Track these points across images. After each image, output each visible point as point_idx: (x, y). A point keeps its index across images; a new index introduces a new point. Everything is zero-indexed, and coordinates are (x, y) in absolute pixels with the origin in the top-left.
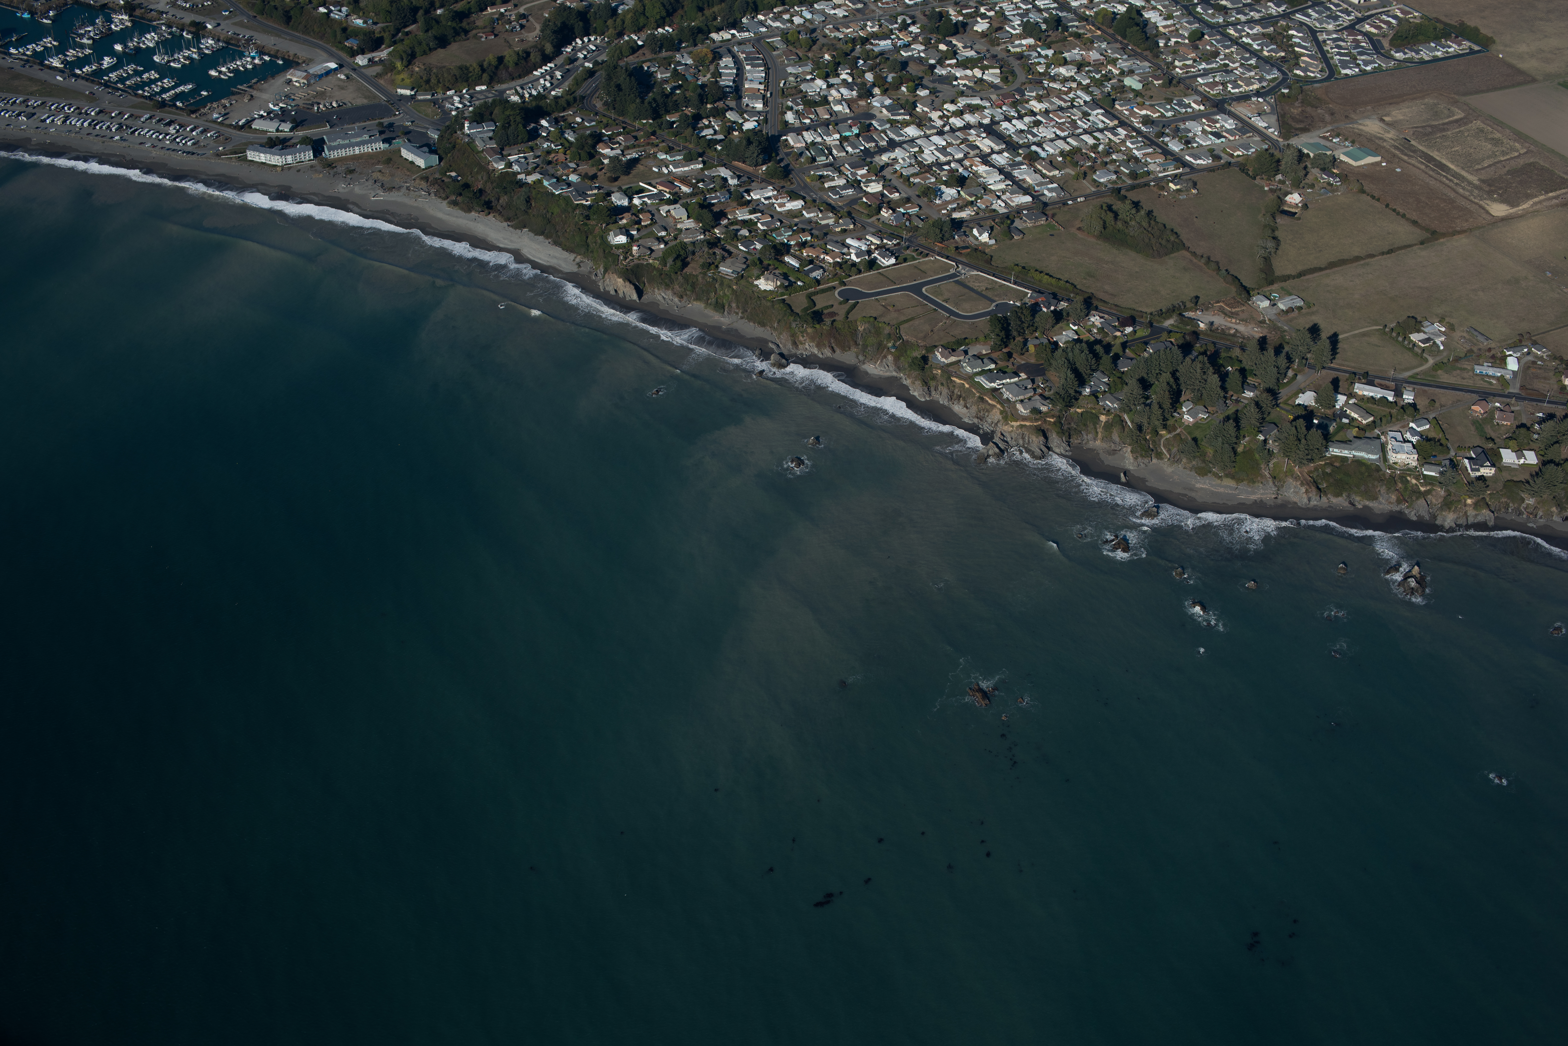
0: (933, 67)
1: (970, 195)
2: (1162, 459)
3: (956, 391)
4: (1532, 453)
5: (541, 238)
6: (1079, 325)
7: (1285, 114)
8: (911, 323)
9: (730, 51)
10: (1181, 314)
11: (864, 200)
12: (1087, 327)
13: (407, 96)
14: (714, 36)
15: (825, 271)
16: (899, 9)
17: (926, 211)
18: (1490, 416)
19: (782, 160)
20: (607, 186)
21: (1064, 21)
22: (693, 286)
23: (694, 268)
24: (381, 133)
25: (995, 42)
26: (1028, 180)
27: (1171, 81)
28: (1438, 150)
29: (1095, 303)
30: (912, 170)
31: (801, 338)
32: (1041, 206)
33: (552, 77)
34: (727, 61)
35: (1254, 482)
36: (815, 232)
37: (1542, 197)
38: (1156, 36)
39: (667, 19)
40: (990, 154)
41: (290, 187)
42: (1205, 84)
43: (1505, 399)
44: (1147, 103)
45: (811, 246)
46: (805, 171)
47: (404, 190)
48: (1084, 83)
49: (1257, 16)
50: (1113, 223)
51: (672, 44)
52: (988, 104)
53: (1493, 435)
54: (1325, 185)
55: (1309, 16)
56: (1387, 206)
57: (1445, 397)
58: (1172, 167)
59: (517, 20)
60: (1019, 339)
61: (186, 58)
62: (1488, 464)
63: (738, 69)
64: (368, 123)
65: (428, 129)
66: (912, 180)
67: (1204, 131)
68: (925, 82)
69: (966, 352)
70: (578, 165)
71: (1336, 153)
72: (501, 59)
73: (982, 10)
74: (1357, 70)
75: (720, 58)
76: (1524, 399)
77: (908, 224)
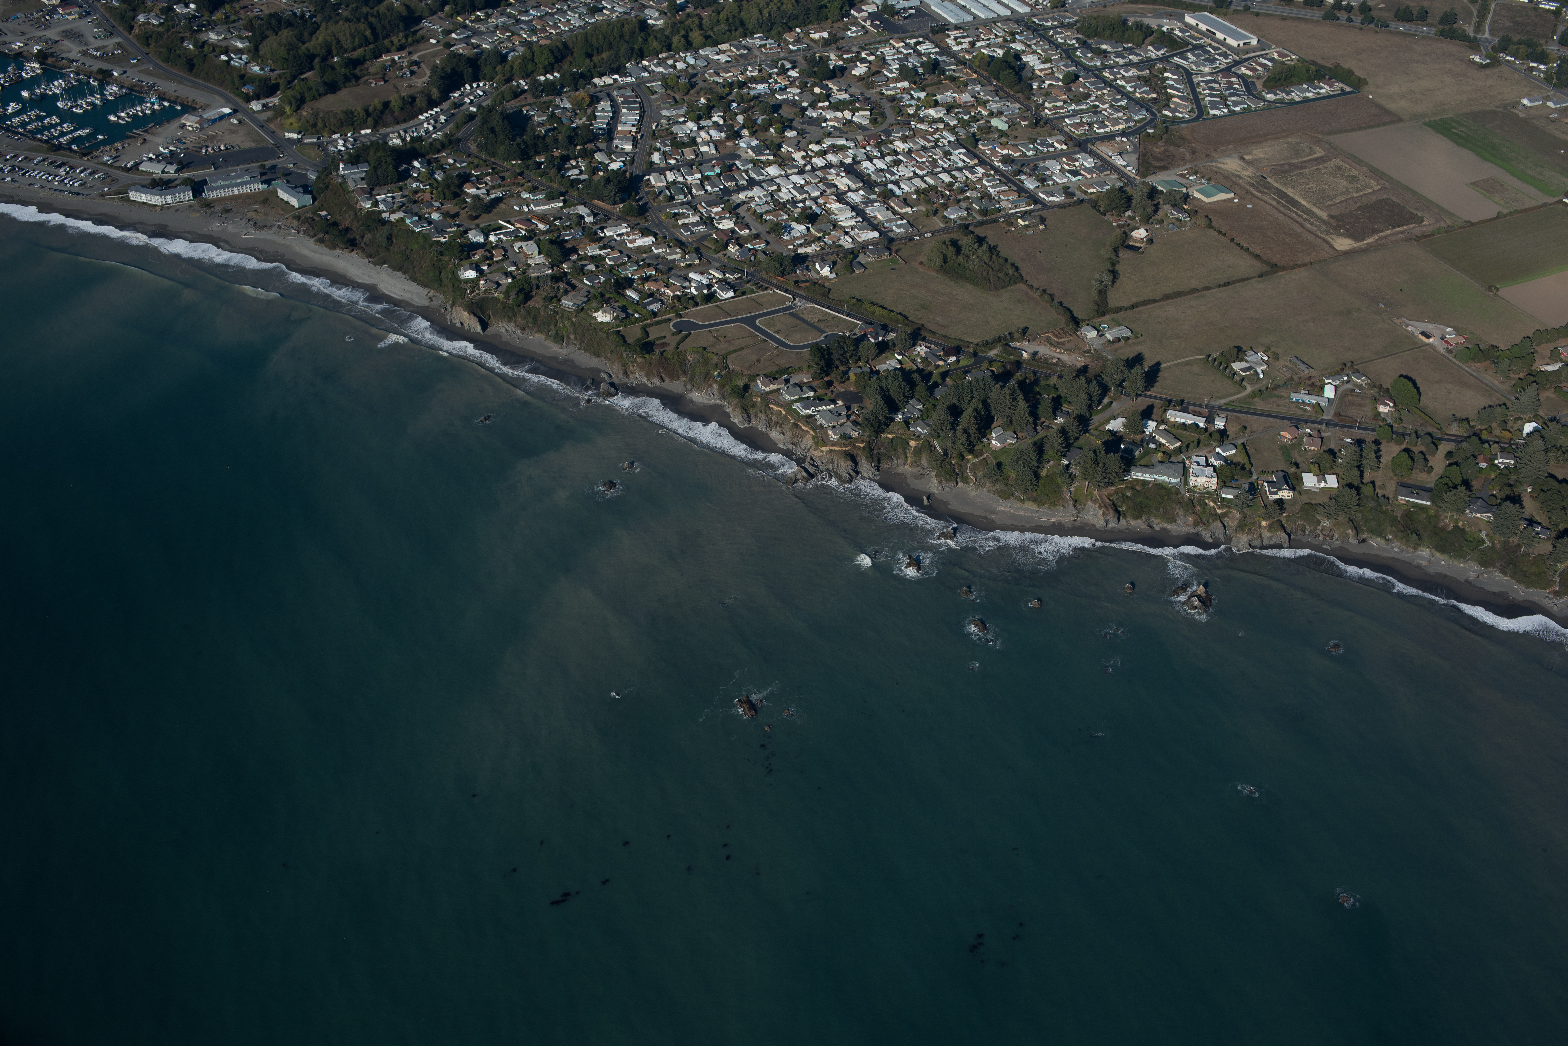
0: (805, 109)
1: (819, 231)
2: (967, 483)
3: (774, 418)
4: (1335, 477)
5: (399, 274)
6: (904, 355)
7: (1147, 153)
8: (739, 353)
9: (609, 95)
10: (1007, 345)
11: (714, 236)
12: (912, 357)
13: (294, 140)
14: (596, 81)
15: (663, 303)
16: (782, 55)
17: (774, 246)
18: (1298, 442)
19: (641, 199)
20: (467, 224)
21: (942, 65)
22: (535, 319)
23: (536, 302)
24: (262, 174)
25: (871, 86)
26: (879, 216)
27: (1038, 121)
28: (1293, 187)
29: (924, 333)
30: (767, 208)
31: (631, 368)
32: (888, 242)
33: (436, 121)
34: (605, 104)
35: (1055, 505)
36: (660, 267)
37: (1388, 232)
38: (1031, 79)
39: (556, 65)
40: (846, 192)
41: (167, 226)
42: (1071, 125)
43: (1316, 426)
44: (1011, 143)
45: (656, 280)
46: (661, 209)
47: (275, 229)
48: (951, 124)
49: (1134, 59)
50: (954, 257)
51: (554, 89)
52: (852, 145)
53: (1299, 460)
54: (1174, 221)
55: (1186, 59)
56: (1232, 240)
57: (1257, 423)
58: (1023, 204)
59: (409, 67)
60: (842, 368)
61: (88, 104)
62: (1286, 487)
63: (614, 113)
64: (252, 165)
65: (308, 170)
66: (764, 217)
67: (1062, 170)
68: (795, 124)
69: (787, 381)
70: (442, 204)
71: (1190, 191)
72: (386, 104)
73: (863, 55)
74: (1226, 111)
75: (598, 102)
76: (1336, 425)
77: (752, 259)
